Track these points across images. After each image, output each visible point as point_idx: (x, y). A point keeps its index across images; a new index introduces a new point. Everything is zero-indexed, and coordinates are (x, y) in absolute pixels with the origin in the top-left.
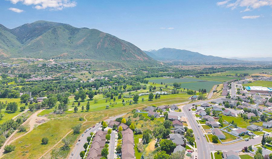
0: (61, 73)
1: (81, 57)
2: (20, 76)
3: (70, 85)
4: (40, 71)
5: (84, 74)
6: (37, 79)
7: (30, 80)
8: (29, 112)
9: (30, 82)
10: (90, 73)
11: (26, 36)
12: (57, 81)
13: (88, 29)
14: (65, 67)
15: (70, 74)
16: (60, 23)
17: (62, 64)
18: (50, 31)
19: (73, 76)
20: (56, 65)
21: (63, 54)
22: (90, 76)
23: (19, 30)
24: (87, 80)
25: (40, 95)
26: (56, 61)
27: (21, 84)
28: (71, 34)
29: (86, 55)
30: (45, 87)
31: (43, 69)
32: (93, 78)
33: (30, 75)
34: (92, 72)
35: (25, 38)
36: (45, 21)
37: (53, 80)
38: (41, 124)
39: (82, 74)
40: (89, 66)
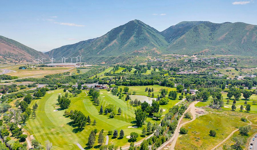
0: (206, 69)
1: (222, 53)
2: (171, 69)
3: (217, 81)
4: (186, 66)
5: (230, 71)
6: (185, 73)
7: (179, 73)
8: (187, 101)
9: (179, 74)
10: (237, 70)
11: (171, 37)
12: (203, 76)
13: (230, 23)
14: (209, 62)
15: (214, 70)
16: (200, 21)
17: (205, 60)
18: (192, 29)
19: (218, 72)
20: (200, 61)
21: (204, 50)
22: (237, 73)
23: (167, 31)
24: (234, 77)
25: (191, 87)
26: (198, 57)
27: (173, 76)
28: (212, 31)
29: (229, 50)
30: (193, 80)
31: (189, 64)
32: (240, 75)
33: (179, 69)
34: (239, 69)
35: (171, 38)
36: (187, 21)
37: (198, 75)
38: (201, 115)
39: (227, 71)
40: (235, 62)
